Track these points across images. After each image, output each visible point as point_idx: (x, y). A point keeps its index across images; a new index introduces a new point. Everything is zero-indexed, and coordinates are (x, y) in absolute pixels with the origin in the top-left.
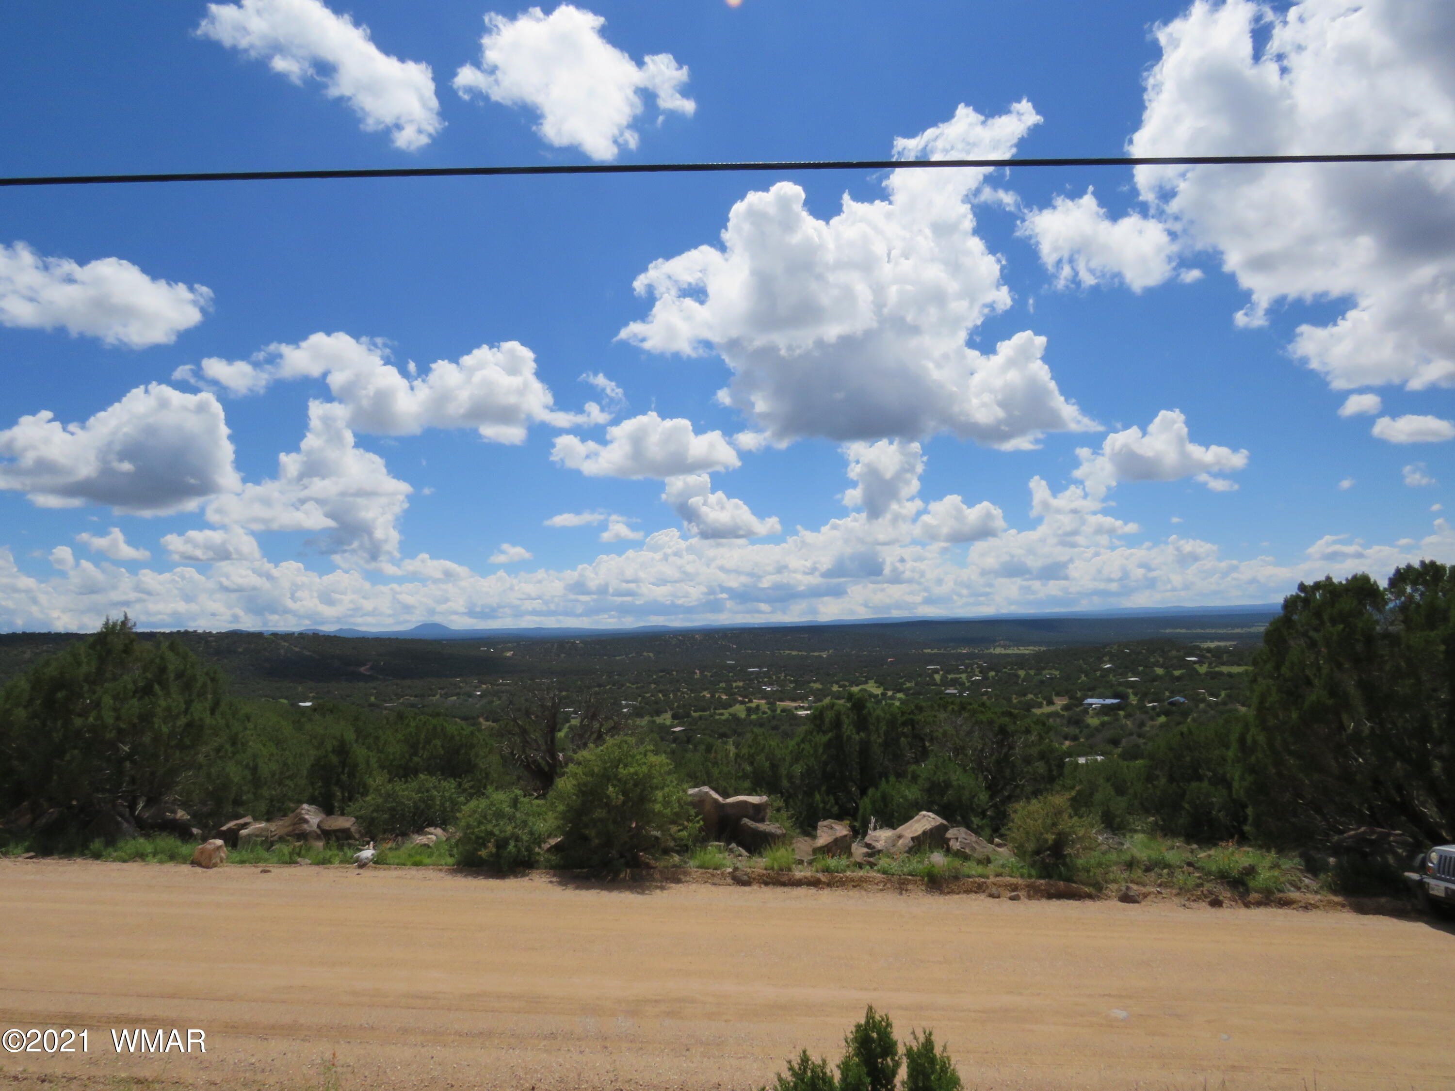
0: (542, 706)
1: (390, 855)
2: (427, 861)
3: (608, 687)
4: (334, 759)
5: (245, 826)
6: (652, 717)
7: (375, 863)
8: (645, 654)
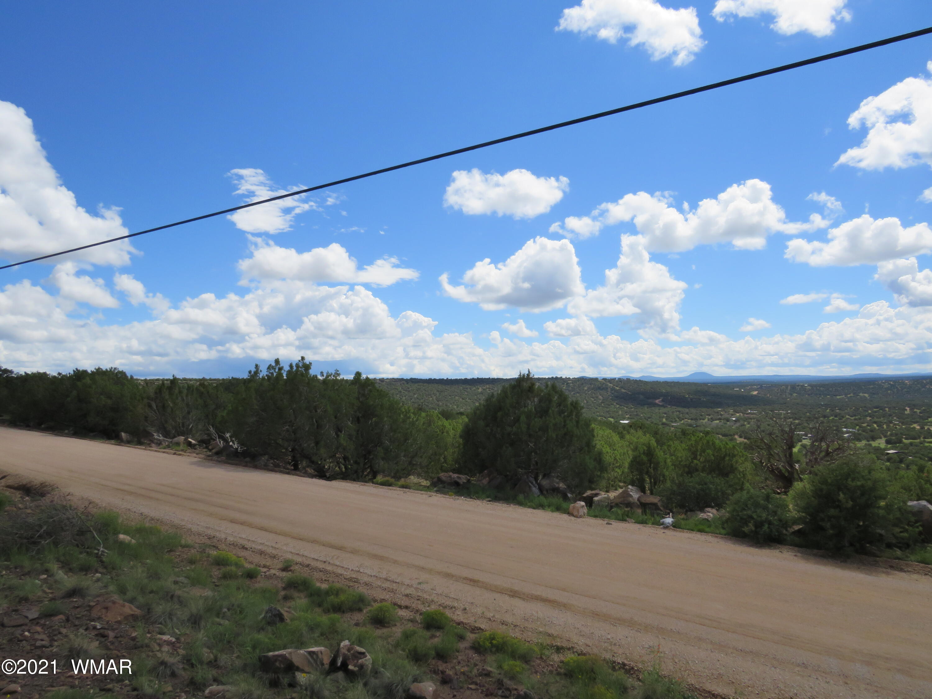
0: (783, 431)
1: (683, 522)
2: (707, 529)
3: (831, 418)
4: (645, 458)
5: (596, 495)
6: (868, 441)
7: (674, 527)
8: (861, 394)
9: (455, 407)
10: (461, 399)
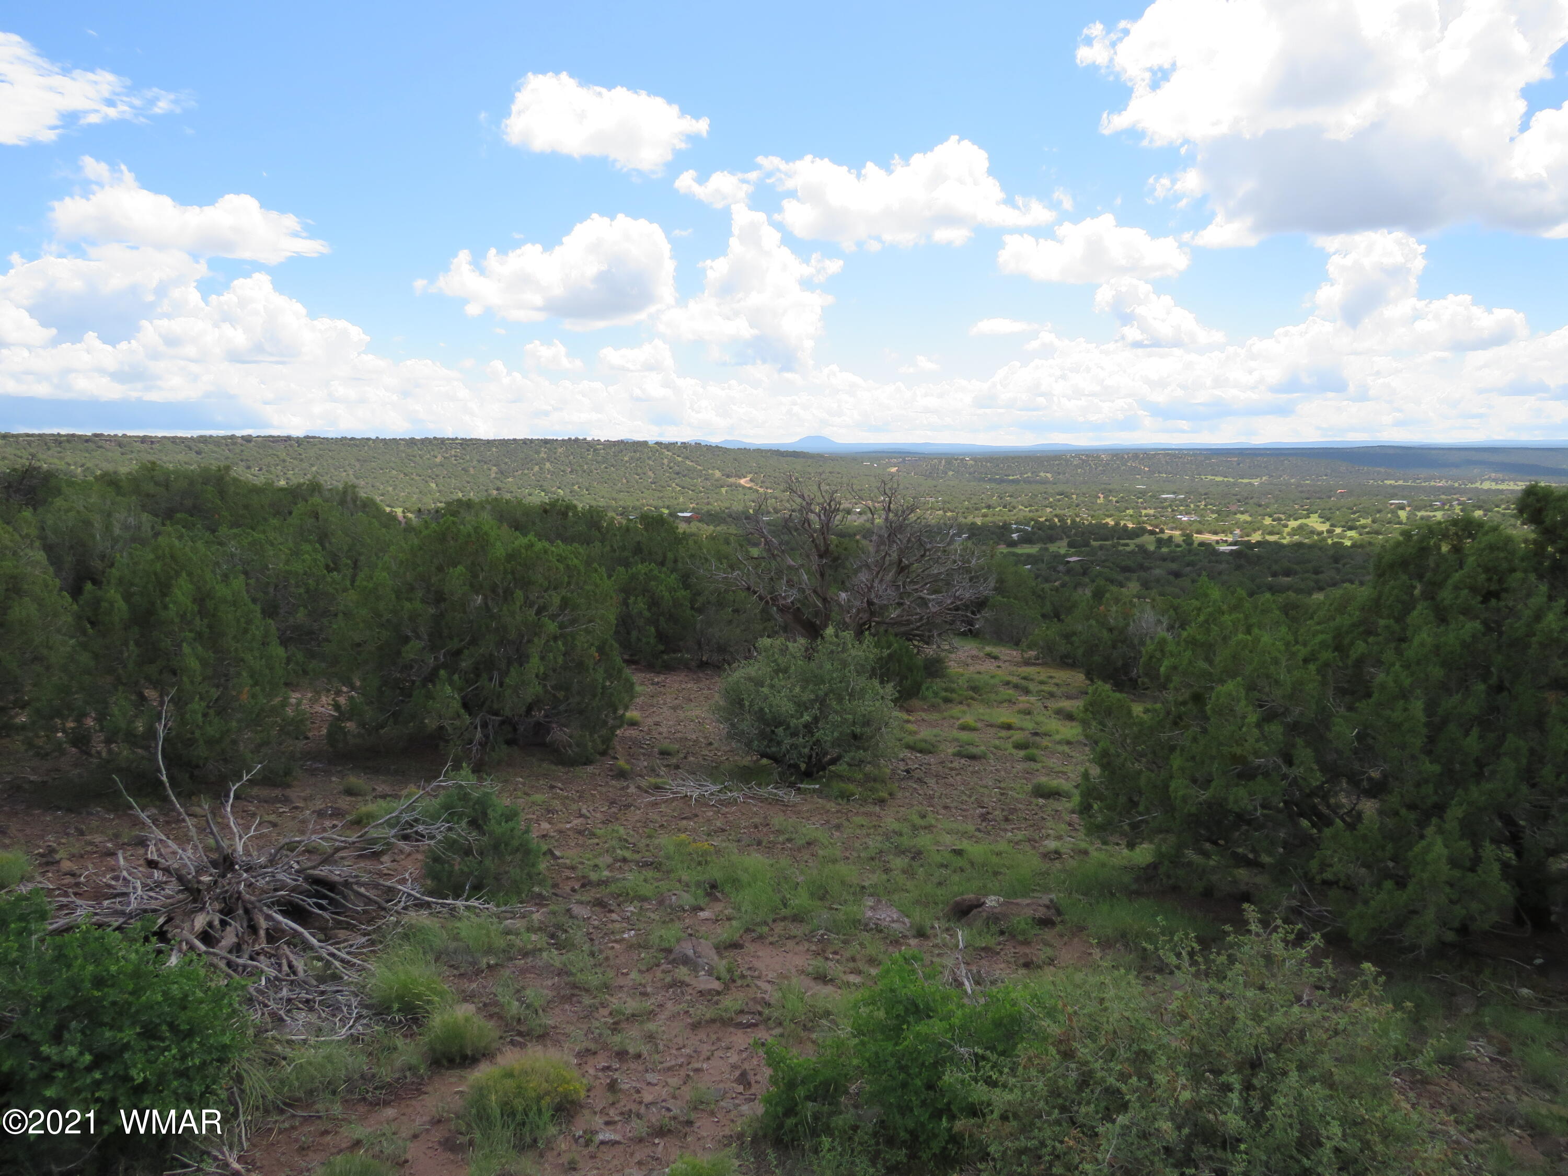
3: (998, 509)
6: (1045, 544)
8: (1042, 474)
9: (390, 489)
10: (402, 476)
